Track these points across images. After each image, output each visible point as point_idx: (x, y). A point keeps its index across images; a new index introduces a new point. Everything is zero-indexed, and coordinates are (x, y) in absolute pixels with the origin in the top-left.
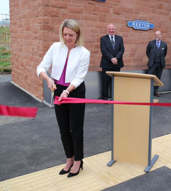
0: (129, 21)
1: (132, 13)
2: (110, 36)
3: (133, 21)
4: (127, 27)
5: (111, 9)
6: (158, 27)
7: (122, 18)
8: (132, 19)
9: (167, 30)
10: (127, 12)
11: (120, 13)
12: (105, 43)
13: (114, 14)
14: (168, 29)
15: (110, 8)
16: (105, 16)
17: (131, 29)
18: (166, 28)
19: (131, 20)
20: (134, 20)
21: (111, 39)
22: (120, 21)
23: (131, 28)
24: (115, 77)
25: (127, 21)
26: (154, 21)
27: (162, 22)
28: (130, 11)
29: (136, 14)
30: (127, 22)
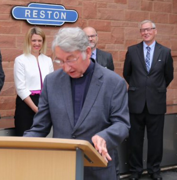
0: (16, 5)
3: (27, 6)
4: (11, 20)
6: (88, 18)
9: (109, 23)
14: (112, 21)
17: (21, 25)
19: (21, 3)
23: (22, 23)
25: (11, 5)
26: (78, 3)
27: (96, 7)
30: (10, 8)
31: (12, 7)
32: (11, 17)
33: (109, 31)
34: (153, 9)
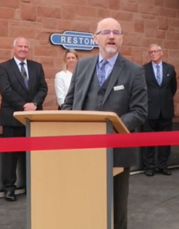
0: (54, 33)
1: (59, 17)
2: (18, 62)
3: (63, 33)
4: (49, 45)
5: (17, 10)
7: (40, 28)
8: (59, 29)
9: (130, 49)
10: (49, 16)
11: (35, 17)
12: (8, 74)
13: (23, 20)
14: (133, 47)
15: (15, 8)
16: (6, 24)
18: (129, 45)
19: (58, 31)
20: (63, 31)
21: (20, 67)
22: (36, 35)
23: (59, 48)
24: (32, 123)
25: (49, 33)
28: (55, 14)
29: (67, 19)
30: (49, 35)
31: (50, 34)
32: (50, 42)
33: (131, 55)
34: (166, 37)
